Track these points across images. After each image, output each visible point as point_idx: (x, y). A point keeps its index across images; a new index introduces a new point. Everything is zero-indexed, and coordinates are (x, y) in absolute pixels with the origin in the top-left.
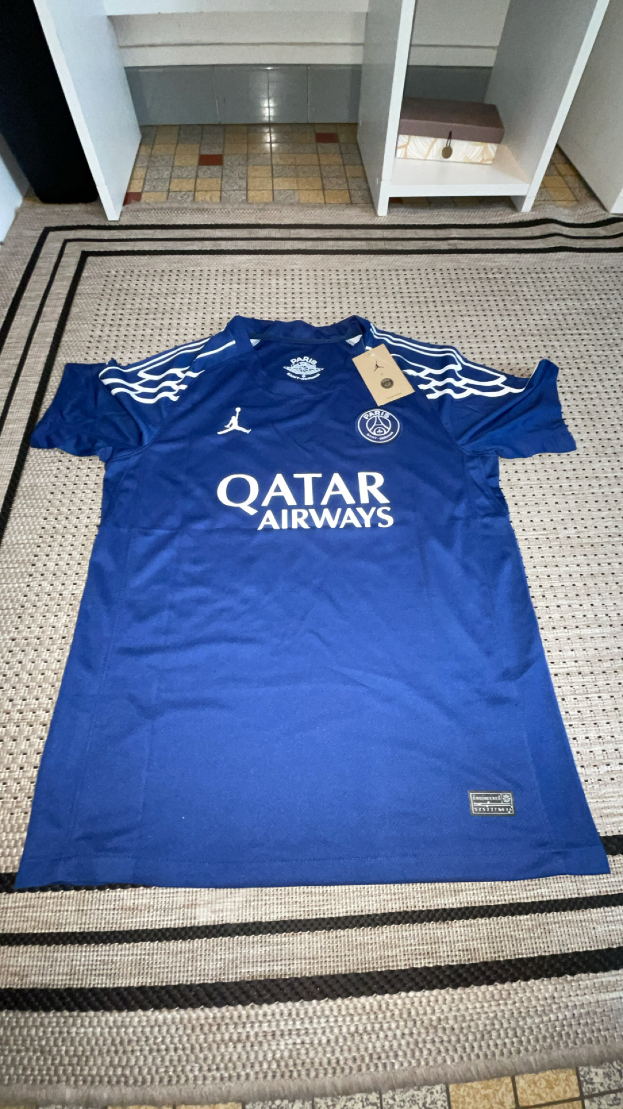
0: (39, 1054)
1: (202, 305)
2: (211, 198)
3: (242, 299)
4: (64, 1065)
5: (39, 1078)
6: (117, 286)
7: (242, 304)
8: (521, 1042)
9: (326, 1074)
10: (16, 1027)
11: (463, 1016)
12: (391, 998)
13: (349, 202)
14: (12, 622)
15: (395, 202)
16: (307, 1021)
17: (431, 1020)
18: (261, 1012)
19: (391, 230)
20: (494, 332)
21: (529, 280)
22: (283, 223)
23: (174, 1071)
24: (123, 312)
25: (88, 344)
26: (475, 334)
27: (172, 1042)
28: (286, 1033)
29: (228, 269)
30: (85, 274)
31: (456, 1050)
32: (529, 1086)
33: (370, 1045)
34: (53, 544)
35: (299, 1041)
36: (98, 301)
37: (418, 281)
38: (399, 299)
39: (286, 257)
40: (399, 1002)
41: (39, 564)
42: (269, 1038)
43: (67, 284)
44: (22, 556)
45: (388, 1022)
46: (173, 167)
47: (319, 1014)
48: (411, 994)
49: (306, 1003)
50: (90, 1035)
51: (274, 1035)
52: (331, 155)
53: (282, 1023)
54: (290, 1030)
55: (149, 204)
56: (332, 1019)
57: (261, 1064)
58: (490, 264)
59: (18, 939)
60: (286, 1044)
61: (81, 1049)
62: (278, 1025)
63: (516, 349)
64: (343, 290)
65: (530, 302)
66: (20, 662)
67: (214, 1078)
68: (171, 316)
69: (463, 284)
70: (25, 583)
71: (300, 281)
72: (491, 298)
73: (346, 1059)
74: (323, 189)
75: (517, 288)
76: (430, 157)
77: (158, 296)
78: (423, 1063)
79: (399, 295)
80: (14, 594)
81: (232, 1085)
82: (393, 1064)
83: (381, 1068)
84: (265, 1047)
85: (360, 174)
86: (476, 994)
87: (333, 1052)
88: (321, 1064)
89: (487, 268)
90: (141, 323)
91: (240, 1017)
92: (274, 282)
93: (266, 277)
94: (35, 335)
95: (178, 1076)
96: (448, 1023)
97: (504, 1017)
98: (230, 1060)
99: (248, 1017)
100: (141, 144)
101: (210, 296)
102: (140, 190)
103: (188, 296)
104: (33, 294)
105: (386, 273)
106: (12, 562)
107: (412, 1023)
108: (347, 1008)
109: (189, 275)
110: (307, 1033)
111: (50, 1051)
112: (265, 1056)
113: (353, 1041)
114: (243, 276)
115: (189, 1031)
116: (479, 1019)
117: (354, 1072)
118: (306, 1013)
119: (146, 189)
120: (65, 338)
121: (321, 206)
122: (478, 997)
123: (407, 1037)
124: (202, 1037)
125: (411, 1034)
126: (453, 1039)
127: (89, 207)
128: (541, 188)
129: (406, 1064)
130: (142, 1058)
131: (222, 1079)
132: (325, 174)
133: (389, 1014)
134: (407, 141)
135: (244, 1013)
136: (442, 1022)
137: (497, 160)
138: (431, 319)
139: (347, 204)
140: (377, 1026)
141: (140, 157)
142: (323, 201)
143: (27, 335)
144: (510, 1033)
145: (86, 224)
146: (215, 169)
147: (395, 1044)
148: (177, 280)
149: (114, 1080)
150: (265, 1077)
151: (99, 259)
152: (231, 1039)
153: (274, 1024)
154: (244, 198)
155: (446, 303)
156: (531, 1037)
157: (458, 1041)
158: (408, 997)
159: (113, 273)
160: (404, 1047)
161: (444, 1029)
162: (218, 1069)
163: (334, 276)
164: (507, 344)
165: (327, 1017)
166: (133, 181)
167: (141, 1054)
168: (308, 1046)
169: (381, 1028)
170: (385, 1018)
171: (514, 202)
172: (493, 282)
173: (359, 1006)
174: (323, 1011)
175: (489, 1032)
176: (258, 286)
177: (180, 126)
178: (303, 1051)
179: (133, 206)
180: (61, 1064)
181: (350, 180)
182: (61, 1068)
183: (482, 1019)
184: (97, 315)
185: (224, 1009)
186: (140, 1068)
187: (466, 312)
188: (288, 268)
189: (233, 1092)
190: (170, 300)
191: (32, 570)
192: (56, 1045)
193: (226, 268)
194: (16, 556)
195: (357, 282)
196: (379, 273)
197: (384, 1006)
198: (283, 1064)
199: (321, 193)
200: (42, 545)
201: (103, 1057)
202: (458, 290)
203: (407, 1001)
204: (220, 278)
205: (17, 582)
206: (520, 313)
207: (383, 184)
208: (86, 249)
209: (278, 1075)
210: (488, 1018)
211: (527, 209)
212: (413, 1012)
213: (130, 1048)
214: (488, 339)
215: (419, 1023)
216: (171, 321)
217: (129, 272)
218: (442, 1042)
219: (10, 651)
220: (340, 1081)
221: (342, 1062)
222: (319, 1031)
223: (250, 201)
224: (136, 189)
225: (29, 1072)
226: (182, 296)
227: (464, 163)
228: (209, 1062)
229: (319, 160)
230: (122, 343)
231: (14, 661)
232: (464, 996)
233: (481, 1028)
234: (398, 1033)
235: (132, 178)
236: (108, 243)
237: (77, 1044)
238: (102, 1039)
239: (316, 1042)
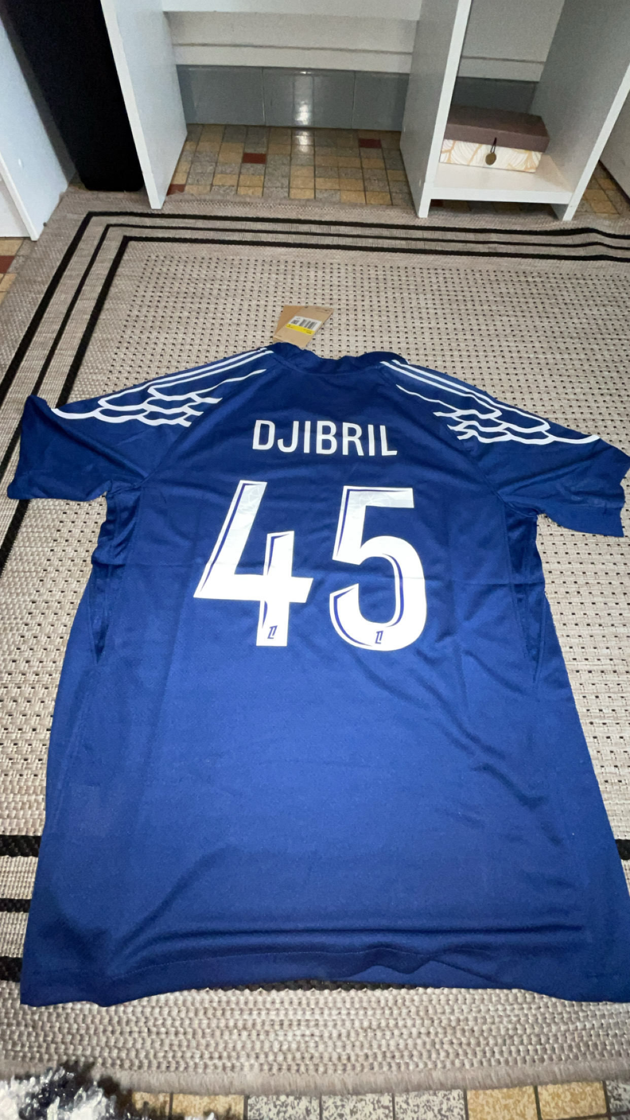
0: (31, 1029)
1: (240, 292)
2: (253, 193)
3: (280, 289)
4: (56, 1043)
5: (29, 1055)
7: (279, 293)
8: (545, 1050)
9: (335, 1070)
10: (8, 999)
11: (484, 1018)
12: (408, 994)
13: (390, 202)
14: (33, 585)
15: (437, 204)
16: (317, 1011)
17: (450, 1020)
18: (269, 999)
19: (430, 232)
20: (533, 333)
21: (569, 285)
22: (323, 220)
23: (174, 1057)
24: (161, 294)
25: (125, 323)
26: (513, 333)
27: (173, 1025)
28: (295, 1023)
29: (268, 259)
30: (126, 257)
31: (475, 1054)
32: (553, 1098)
33: (384, 1042)
34: (79, 512)
35: (308, 1033)
36: (137, 283)
37: (457, 281)
38: (437, 297)
39: (325, 251)
40: (416, 998)
41: (64, 530)
42: (277, 1027)
43: (108, 265)
45: (404, 1019)
46: (216, 163)
47: (331, 1005)
48: (430, 990)
49: (317, 992)
50: (87, 1013)
51: (282, 1025)
52: (373, 160)
53: (291, 1012)
54: (299, 1021)
55: (192, 195)
56: (344, 1012)
57: (267, 1056)
58: (529, 268)
59: (18, 905)
60: (294, 1035)
61: (75, 1026)
62: (286, 1014)
63: (555, 350)
64: (382, 285)
65: (570, 306)
66: (39, 625)
67: (216, 1067)
68: (209, 301)
69: (502, 285)
70: (49, 547)
71: (339, 275)
72: (530, 300)
73: (357, 1056)
74: (365, 190)
75: (557, 292)
76: (474, 163)
77: (197, 282)
78: (439, 1065)
79: (437, 293)
80: (37, 558)
81: (235, 1075)
82: (407, 1064)
83: (394, 1068)
84: (272, 1036)
85: (402, 178)
86: (498, 995)
87: (344, 1047)
88: (330, 1059)
89: (527, 272)
90: (179, 305)
91: (246, 1003)
92: (312, 274)
93: (305, 268)
95: (177, 1063)
96: (468, 1025)
97: (527, 1021)
98: (234, 1048)
99: (255, 1003)
100: (186, 140)
101: (249, 284)
103: (227, 283)
104: (74, 273)
105: (425, 271)
106: (37, 526)
107: (430, 1022)
108: (361, 1001)
109: (228, 263)
110: (317, 1025)
111: (42, 1028)
112: (271, 1047)
113: (366, 1036)
114: (282, 267)
115: (191, 1015)
116: (501, 1022)
117: (366, 1070)
118: (317, 1003)
119: (190, 181)
120: (103, 316)
121: (361, 206)
122: (500, 998)
123: (424, 1037)
124: (205, 1022)
125: (429, 1033)
126: (473, 1041)
127: (134, 196)
128: (582, 199)
129: (421, 1066)
130: (140, 1041)
131: (224, 1068)
132: (367, 176)
133: (404, 1011)
134: (451, 145)
135: (251, 998)
136: (461, 1023)
137: (541, 170)
138: (469, 317)
139: (388, 205)
140: (392, 1023)
141: (185, 153)
144: (534, 1039)
145: (128, 211)
146: (260, 166)
147: (410, 1042)
148: (216, 267)
149: (109, 1061)
150: (270, 1069)
151: (141, 244)
152: (235, 1026)
153: (282, 1012)
154: (286, 195)
155: (485, 303)
156: (556, 1046)
157: (478, 1044)
158: (426, 993)
159: (154, 258)
160: (419, 1047)
161: (463, 1031)
162: (220, 1058)
163: (372, 272)
164: (545, 345)
165: (339, 1009)
166: (177, 174)
167: (140, 1036)
168: (317, 1039)
169: (396, 1025)
170: (400, 1014)
171: (555, 211)
172: (532, 285)
173: (373, 999)
174: (335, 1002)
175: (511, 1037)
176: (297, 277)
177: (226, 126)
178: (312, 1044)
180: (53, 1041)
181: (391, 184)
182: (53, 1046)
183: (505, 1022)
184: (136, 296)
185: (230, 993)
186: (137, 1051)
187: (504, 312)
188: (328, 261)
189: (236, 1083)
190: (208, 286)
191: (57, 535)
192: (49, 1020)
193: (265, 258)
194: (42, 520)
195: (396, 278)
196: (417, 270)
197: (400, 1001)
198: (290, 1057)
199: (363, 193)
200: (68, 512)
201: (98, 1037)
202: (497, 292)
203: (425, 998)
204: (259, 268)
205: (41, 546)
206: (559, 316)
207: (426, 186)
209: (285, 1067)
210: (510, 1022)
212: (431, 1011)
213: (128, 1029)
214: (526, 338)
215: (436, 1022)
216: (208, 306)
217: (169, 257)
218: (461, 1044)
219: (30, 613)
220: (350, 1079)
221: (353, 1058)
222: (330, 1024)
224: (180, 180)
225: (18, 1048)
226: (221, 283)
227: (508, 170)
228: (212, 1049)
229: (361, 163)
230: (158, 323)
231: (33, 623)
232: (485, 997)
233: (503, 1032)
234: (414, 1031)
235: (176, 171)
236: (150, 230)
237: (72, 1021)
238: (98, 1017)
239: (326, 1035)
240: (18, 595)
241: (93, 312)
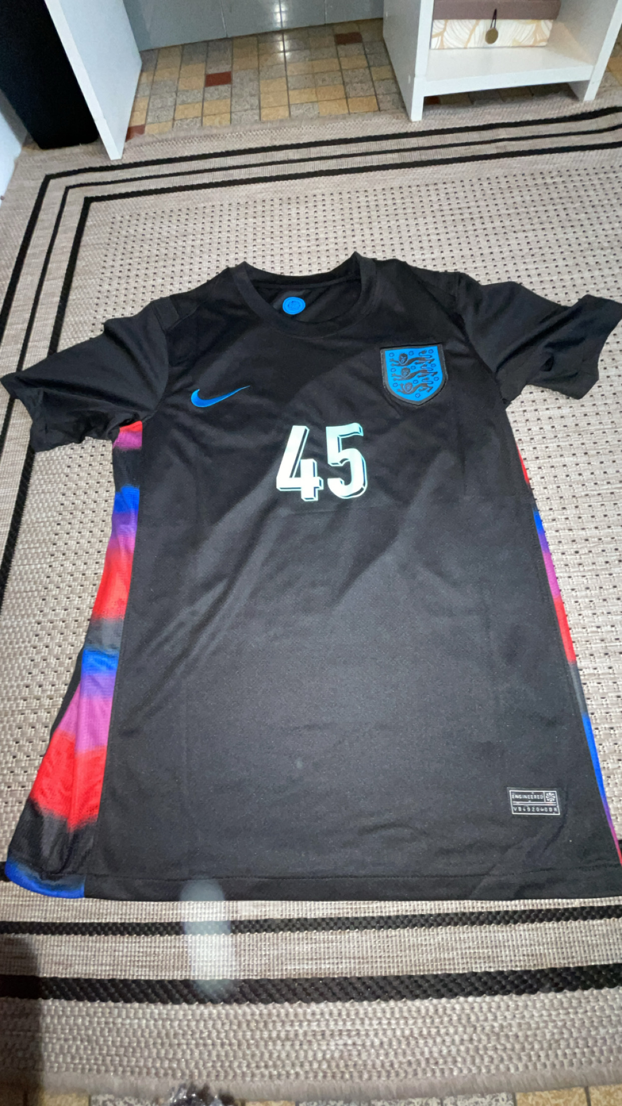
0: (86, 1043)
1: (215, 245)
2: (220, 123)
3: (259, 235)
4: (111, 1056)
5: (87, 1067)
6: (124, 233)
7: (259, 241)
8: (593, 1052)
9: (379, 1077)
10: (62, 1016)
11: (529, 1024)
12: (449, 1003)
13: (377, 109)
14: (36, 605)
15: (431, 102)
16: (358, 1022)
17: (493, 1027)
18: (309, 1011)
19: (427, 137)
20: (555, 249)
21: (596, 182)
22: (301, 142)
23: (222, 1066)
24: (131, 261)
25: (96, 301)
26: (532, 252)
27: (218, 1037)
28: (336, 1033)
29: (243, 201)
30: (89, 222)
31: (520, 1059)
33: (426, 1050)
34: (73, 521)
35: (350, 1042)
36: (104, 252)
37: (461, 195)
38: (439, 219)
39: (306, 181)
40: (457, 1007)
41: (60, 543)
42: (319, 1037)
43: (72, 234)
44: (43, 535)
45: (445, 1027)
46: (176, 93)
47: (370, 1015)
48: (470, 999)
49: (356, 1004)
50: (136, 1027)
51: (323, 1034)
52: (353, 56)
53: (332, 1023)
54: (340, 1031)
55: (153, 136)
56: (385, 1022)
57: (311, 1063)
58: (547, 167)
59: (61, 929)
60: (337, 1045)
61: (127, 1040)
62: (327, 1025)
63: (583, 267)
64: (374, 214)
65: (599, 209)
66: (47, 647)
67: (263, 1076)
68: (183, 262)
69: (516, 193)
70: (47, 563)
71: (324, 208)
72: (550, 208)
73: (401, 1063)
74: (347, 98)
75: (582, 193)
76: (471, 44)
77: (168, 240)
78: (484, 1071)
79: (439, 214)
80: (37, 576)
81: (281, 1083)
82: (451, 1070)
83: (438, 1074)
84: (315, 1047)
85: (389, 75)
86: (543, 1001)
87: (387, 1055)
88: (374, 1066)
89: (544, 172)
90: (150, 272)
91: (287, 1015)
92: (294, 212)
93: (285, 206)
94: (42, 296)
95: (226, 1072)
96: (511, 1031)
97: (574, 1026)
98: (279, 1057)
99: (296, 1015)
100: (142, 71)
101: (224, 235)
102: (143, 123)
103: (199, 236)
104: (37, 251)
105: (423, 188)
106: (33, 541)
107: (472, 1029)
108: (401, 1011)
109: (200, 212)
110: (358, 1034)
111: (97, 1042)
112: (315, 1055)
113: (408, 1044)
115: (235, 1027)
116: (546, 1027)
117: (410, 1076)
118: (357, 1014)
119: (149, 120)
120: (72, 296)
121: (344, 118)
122: (544, 1004)
123: (467, 1044)
124: (249, 1034)
125: (471, 1040)
126: (517, 1047)
127: (90, 148)
128: (606, 72)
129: (465, 1071)
130: (189, 1052)
131: (271, 1076)
132: (347, 80)
133: (446, 1019)
134: (443, 27)
135: (291, 1010)
136: (505, 1030)
137: (553, 42)
138: (478, 239)
139: (374, 111)
140: (434, 1031)
141: (141, 87)
142: (347, 111)
143: (33, 296)
144: (581, 1042)
145: (87, 167)
146: (223, 89)
147: (454, 1050)
148: (187, 219)
149: (162, 1072)
150: (316, 1077)
151: (103, 205)
152: (278, 1037)
153: (323, 1024)
154: (257, 118)
155: (496, 219)
156: (604, 1048)
157: (523, 1049)
158: (467, 1002)
159: (119, 218)
160: (463, 1054)
161: (507, 1036)
162: (266, 1067)
163: (362, 199)
164: (570, 262)
165: (380, 1019)
166: (135, 114)
167: (188, 1048)
168: (360, 1048)
169: (438, 1033)
170: (442, 1023)
171: (574, 90)
172: (552, 188)
173: (414, 1009)
174: (375, 1012)
175: (557, 1041)
176: (277, 218)
177: (183, 46)
178: (355, 1053)
179: (136, 140)
180: (108, 1055)
181: (376, 84)
182: (109, 1058)
183: (550, 1027)
184: (104, 267)
185: (270, 1006)
186: (187, 1061)
187: (520, 227)
188: (310, 193)
189: (283, 1090)
190: (180, 243)
191: (53, 549)
192: (103, 1035)
193: (240, 200)
194: (37, 535)
195: (390, 202)
196: (414, 188)
197: (441, 1011)
198: (333, 1064)
199: (345, 101)
200: (62, 523)
201: (149, 1050)
202: (510, 202)
203: (466, 1006)
204: (234, 214)
205: (40, 563)
206: (586, 223)
207: (416, 80)
208: (89, 195)
209: (329, 1075)
210: (556, 1027)
211: (590, 99)
212: (473, 1018)
213: (176, 1042)
214: (548, 257)
215: (479, 1029)
216: (182, 267)
217: (135, 216)
218: (505, 1049)
219: (37, 635)
220: (394, 1084)
221: (396, 1066)
222: (372, 1033)
223: (264, 119)
224: (138, 122)
225: (77, 1061)
226: (194, 238)
227: (512, 47)
228: (257, 1059)
229: (340, 64)
230: (132, 296)
231: (41, 645)
232: (529, 1003)
233: (548, 1036)
234: (457, 1038)
235: (133, 111)
236: (111, 186)
237: (123, 1035)
238: (147, 1030)
239: (368, 1043)
240: (23, 616)
241: (62, 292)
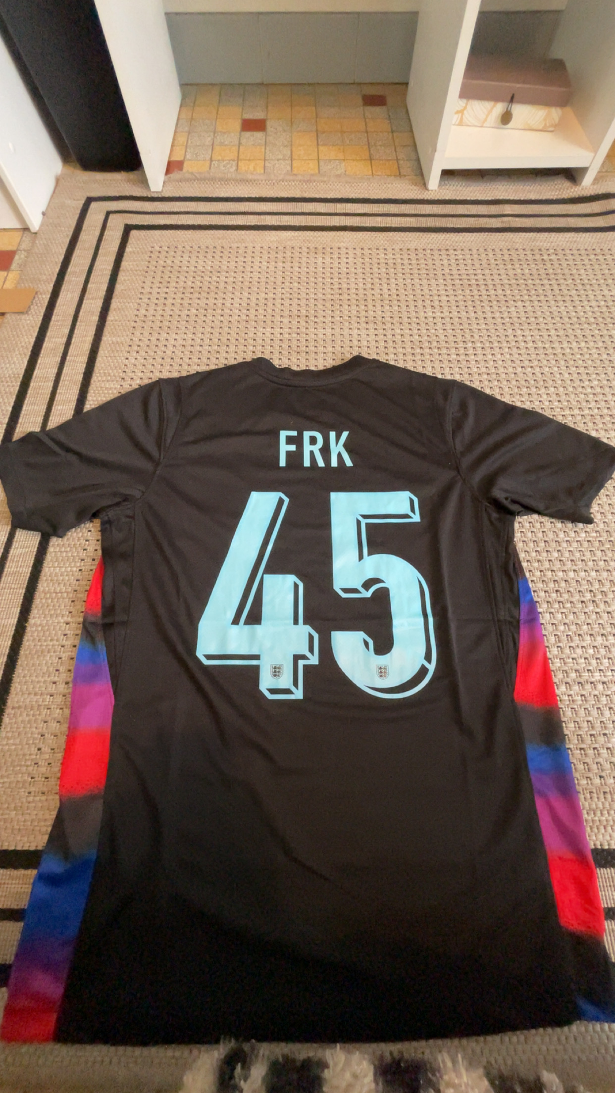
1: (247, 284)
2: (254, 168)
6: (162, 262)
7: (287, 284)
13: (398, 174)
15: (448, 174)
19: (441, 206)
20: (549, 320)
22: (329, 197)
25: (133, 324)
26: (528, 321)
30: (129, 249)
36: (142, 278)
37: (469, 262)
39: (332, 234)
43: (112, 258)
44: (73, 539)
46: (214, 133)
52: (378, 119)
55: (191, 173)
58: (545, 244)
63: (572, 338)
64: (392, 271)
65: (588, 287)
68: (216, 296)
69: (517, 266)
70: (77, 567)
71: (347, 261)
72: (545, 282)
74: (371, 160)
75: (574, 271)
76: (487, 124)
77: (203, 275)
85: (410, 143)
89: (543, 249)
90: (186, 302)
92: (320, 260)
93: (312, 255)
100: (181, 106)
102: (182, 159)
103: (232, 274)
104: (77, 270)
105: (436, 253)
109: (234, 251)
114: (289, 254)
119: (188, 156)
121: (368, 178)
127: (132, 175)
132: (372, 142)
134: (466, 107)
137: (560, 127)
139: (395, 176)
141: (181, 120)
142: (370, 172)
145: (127, 194)
146: (259, 135)
148: (221, 257)
151: (143, 233)
154: (289, 168)
159: (158, 249)
163: (381, 255)
166: (174, 148)
171: (576, 174)
172: (548, 264)
176: (304, 265)
177: (222, 85)
179: (175, 175)
181: (398, 149)
184: (142, 293)
188: (335, 245)
193: (270, 245)
195: (406, 262)
196: (428, 252)
199: (369, 162)
202: (511, 273)
204: (265, 256)
206: (576, 299)
208: (130, 222)
211: (588, 185)
214: (542, 326)
217: (173, 248)
223: (295, 171)
224: (177, 157)
226: (227, 275)
227: (525, 129)
229: (366, 126)
235: (172, 146)
236: (151, 216)
